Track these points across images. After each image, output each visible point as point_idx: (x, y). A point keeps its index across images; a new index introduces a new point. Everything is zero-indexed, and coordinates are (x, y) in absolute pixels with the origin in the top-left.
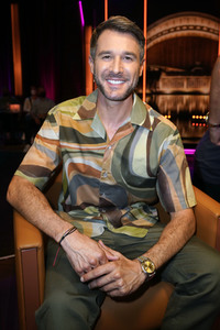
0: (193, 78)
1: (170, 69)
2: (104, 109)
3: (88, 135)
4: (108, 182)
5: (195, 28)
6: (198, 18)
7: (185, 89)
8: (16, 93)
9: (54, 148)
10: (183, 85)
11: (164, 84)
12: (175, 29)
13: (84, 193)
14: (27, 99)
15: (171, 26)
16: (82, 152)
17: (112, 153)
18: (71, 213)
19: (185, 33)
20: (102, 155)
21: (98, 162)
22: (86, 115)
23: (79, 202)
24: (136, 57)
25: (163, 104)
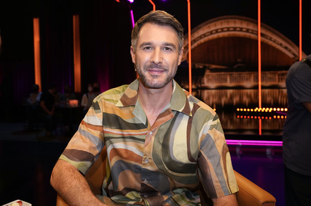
0: (235, 74)
1: (214, 66)
2: (145, 96)
3: (130, 121)
4: (149, 168)
5: (235, 29)
6: (237, 21)
7: (228, 84)
8: (76, 91)
9: (97, 133)
10: (226, 81)
11: (209, 80)
12: (217, 31)
13: (126, 178)
14: (85, 96)
15: (213, 28)
16: (124, 137)
17: (153, 138)
18: (113, 198)
19: (226, 34)
20: (144, 140)
21: (139, 148)
22: (128, 103)
23: (121, 187)
24: (175, 47)
25: (208, 98)
